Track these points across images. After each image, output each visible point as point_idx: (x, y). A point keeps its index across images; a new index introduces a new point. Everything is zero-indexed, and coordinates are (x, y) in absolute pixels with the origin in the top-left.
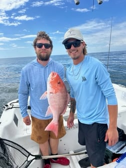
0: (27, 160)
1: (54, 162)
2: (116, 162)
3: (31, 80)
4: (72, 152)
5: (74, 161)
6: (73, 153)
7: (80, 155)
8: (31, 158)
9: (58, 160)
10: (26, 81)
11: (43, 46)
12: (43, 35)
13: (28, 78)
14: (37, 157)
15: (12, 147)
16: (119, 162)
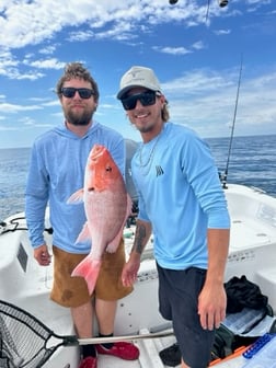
0: (45, 347)
1: (105, 353)
2: (242, 357)
3: (51, 167)
4: (145, 332)
5: (149, 352)
6: (147, 333)
7: (163, 338)
8: (53, 342)
9: (114, 348)
10: (40, 168)
11: (77, 94)
12: (76, 71)
13: (44, 162)
14: (68, 341)
15: (11, 316)
16: (249, 356)
